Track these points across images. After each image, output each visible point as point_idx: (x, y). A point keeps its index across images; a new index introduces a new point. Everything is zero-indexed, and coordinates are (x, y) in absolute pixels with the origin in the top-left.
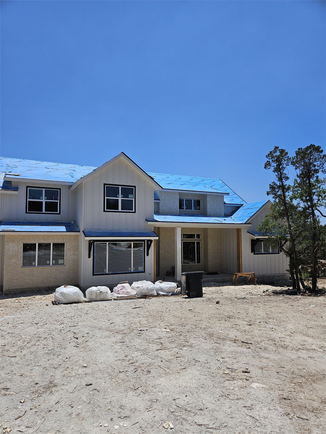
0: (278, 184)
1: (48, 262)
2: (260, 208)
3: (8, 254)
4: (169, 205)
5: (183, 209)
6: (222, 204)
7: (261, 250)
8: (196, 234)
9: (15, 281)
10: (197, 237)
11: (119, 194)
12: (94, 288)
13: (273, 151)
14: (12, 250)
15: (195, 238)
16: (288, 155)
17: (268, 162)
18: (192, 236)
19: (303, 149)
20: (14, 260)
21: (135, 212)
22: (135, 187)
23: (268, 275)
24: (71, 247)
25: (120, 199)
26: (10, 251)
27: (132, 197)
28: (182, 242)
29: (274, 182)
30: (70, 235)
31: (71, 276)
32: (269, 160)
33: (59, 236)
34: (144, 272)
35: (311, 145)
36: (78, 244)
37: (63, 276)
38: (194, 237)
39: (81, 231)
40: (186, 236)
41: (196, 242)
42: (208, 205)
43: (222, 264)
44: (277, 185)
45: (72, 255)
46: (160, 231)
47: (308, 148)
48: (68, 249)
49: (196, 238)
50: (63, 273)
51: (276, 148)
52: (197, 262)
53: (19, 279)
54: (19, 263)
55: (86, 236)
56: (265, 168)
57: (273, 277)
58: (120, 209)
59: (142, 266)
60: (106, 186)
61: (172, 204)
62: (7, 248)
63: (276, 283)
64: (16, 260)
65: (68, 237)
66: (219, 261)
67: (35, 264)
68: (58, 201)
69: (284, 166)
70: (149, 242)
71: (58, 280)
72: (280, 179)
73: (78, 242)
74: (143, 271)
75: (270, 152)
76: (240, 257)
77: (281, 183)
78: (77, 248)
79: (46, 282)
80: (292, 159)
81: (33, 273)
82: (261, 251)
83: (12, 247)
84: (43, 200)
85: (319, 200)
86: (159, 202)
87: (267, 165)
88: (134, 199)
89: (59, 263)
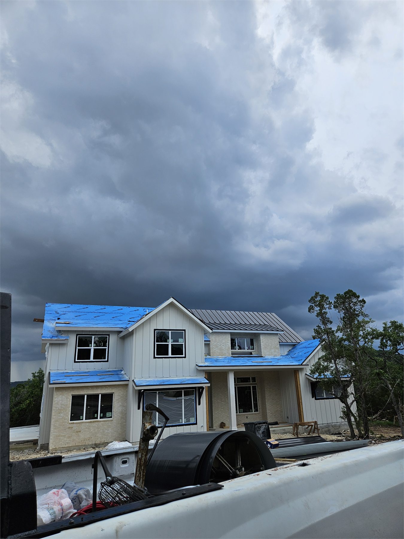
0: (323, 328)
1: (96, 415)
2: (316, 346)
3: (56, 408)
4: (220, 346)
5: (236, 349)
6: (277, 342)
7: (323, 394)
8: (252, 378)
9: (62, 438)
10: (253, 380)
11: (169, 339)
13: (314, 296)
15: (250, 382)
16: (329, 300)
17: (311, 307)
18: (246, 380)
19: (342, 295)
20: (63, 415)
21: (185, 357)
22: (185, 330)
23: (333, 424)
24: (120, 398)
25: (170, 344)
26: (58, 405)
27: (182, 341)
28: (237, 387)
29: (318, 325)
30: (119, 385)
31: (119, 431)
32: (312, 304)
33: (107, 386)
34: (196, 424)
35: (349, 290)
36: (127, 394)
37: (110, 430)
38: (249, 380)
39: (131, 379)
40: (240, 380)
41: (251, 386)
42: (262, 344)
43: (282, 411)
44: (321, 329)
45: (120, 407)
47: (346, 293)
48: (116, 400)
49: (252, 382)
50: (111, 428)
51: (317, 294)
52: (255, 411)
53: (66, 436)
54: (67, 417)
55: (136, 385)
56: (309, 311)
57: (339, 427)
58: (170, 355)
59: (194, 417)
60: (156, 331)
61: (223, 344)
62: (56, 402)
63: (344, 433)
65: (117, 387)
66: (278, 408)
67: (83, 418)
68: (107, 348)
69: (327, 310)
70: (201, 389)
71: (105, 436)
72: (324, 323)
73: (127, 391)
74: (195, 422)
75: (312, 297)
76: (301, 404)
77: (325, 327)
78: (125, 399)
79: (92, 438)
81: (81, 428)
82: (323, 396)
83: (61, 400)
84: (91, 347)
85: (366, 342)
86: (210, 344)
87: (311, 309)
88: (184, 343)
89: (107, 416)
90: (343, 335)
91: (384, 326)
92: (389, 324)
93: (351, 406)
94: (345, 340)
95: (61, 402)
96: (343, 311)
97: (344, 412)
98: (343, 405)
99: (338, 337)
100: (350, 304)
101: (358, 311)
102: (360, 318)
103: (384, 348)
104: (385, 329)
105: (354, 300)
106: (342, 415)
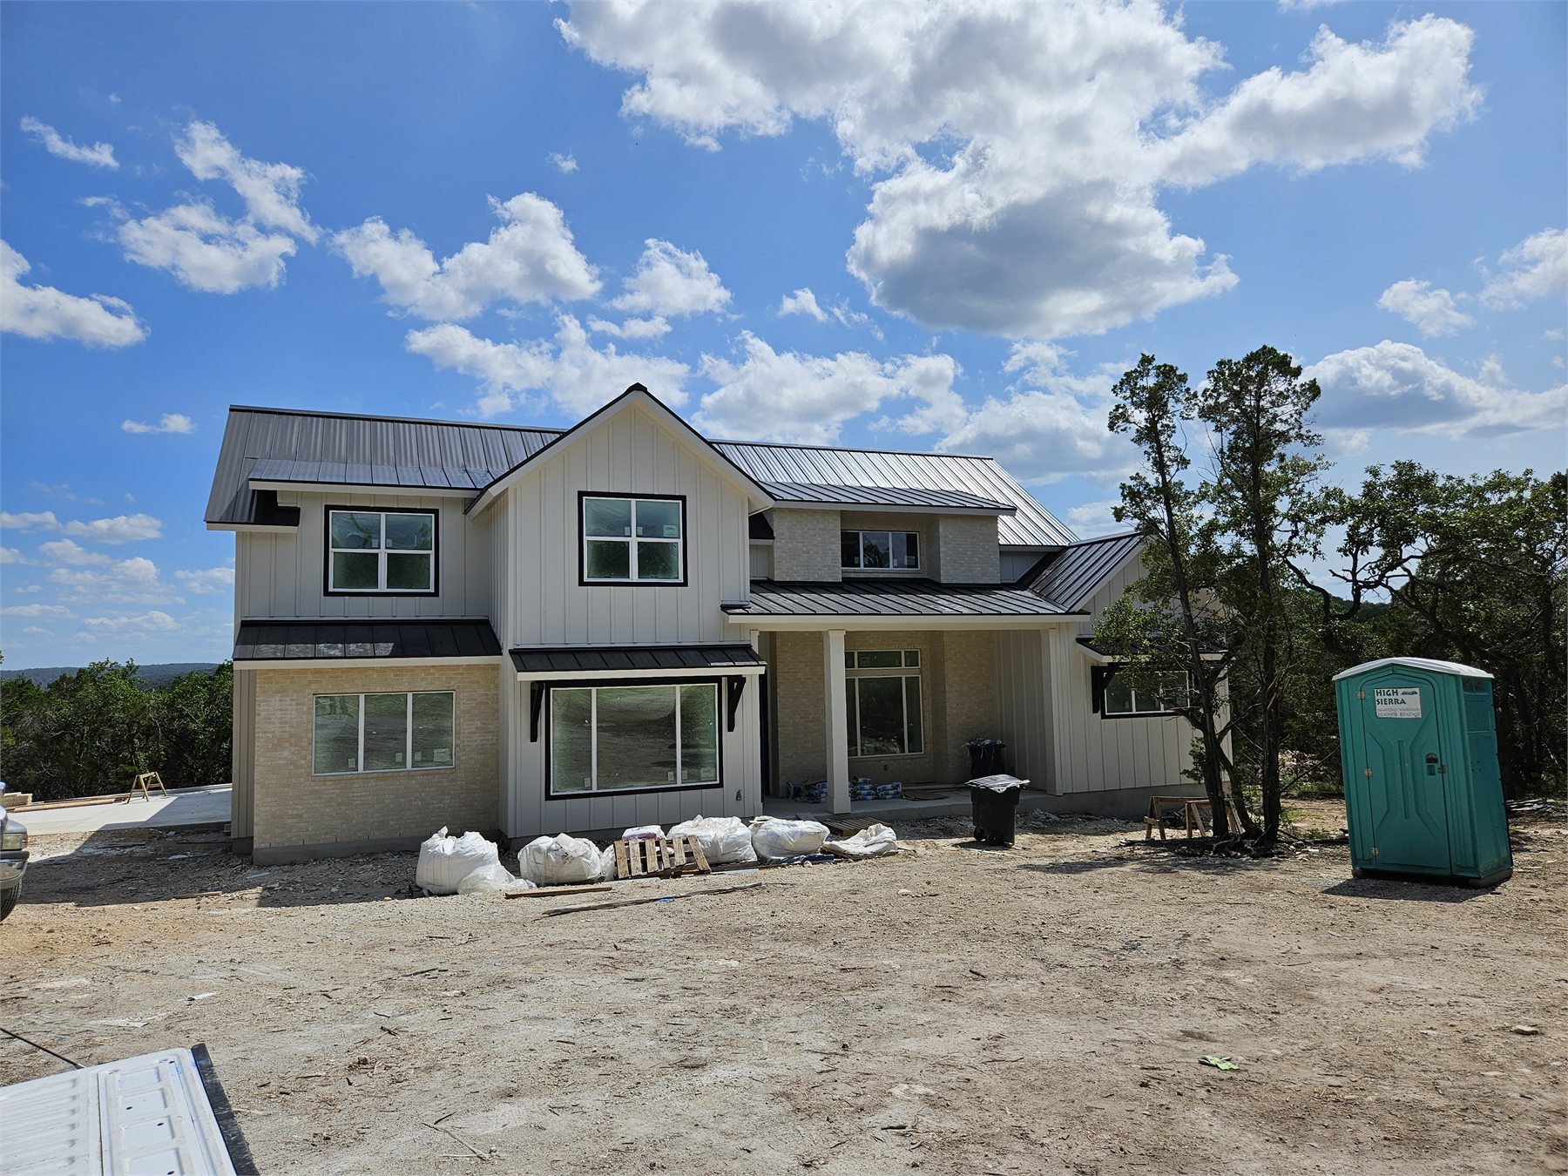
0: (1153, 483)
1: (399, 757)
3: (265, 732)
4: (807, 555)
5: (859, 566)
6: (991, 544)
7: (1127, 704)
8: (905, 652)
9: (290, 821)
10: (909, 660)
11: (630, 526)
12: (544, 842)
13: (1136, 371)
14: (281, 718)
15: (900, 666)
16: (1187, 385)
17: (1120, 410)
18: (887, 659)
19: (1235, 364)
20: (286, 754)
21: (685, 584)
22: (683, 498)
24: (474, 705)
25: (634, 543)
26: (273, 723)
27: (675, 532)
28: (856, 678)
29: (1137, 474)
30: (470, 667)
31: (475, 804)
32: (1122, 402)
33: (432, 671)
34: (721, 785)
35: (1265, 347)
36: (497, 695)
37: (448, 802)
38: (897, 660)
39: (505, 651)
40: (863, 658)
41: (904, 677)
42: (942, 549)
44: (1147, 485)
45: (476, 733)
46: (778, 645)
47: (1251, 359)
48: (465, 712)
49: (906, 666)
50: (449, 794)
51: (1146, 360)
52: (911, 749)
53: (305, 816)
54: (303, 762)
55: (522, 668)
56: (1111, 427)
58: (634, 575)
59: (714, 766)
60: (585, 498)
61: (816, 549)
62: (263, 714)
64: (293, 754)
65: (462, 674)
67: (357, 765)
68: (432, 553)
69: (1176, 421)
70: (736, 684)
71: (432, 817)
72: (1161, 466)
73: (497, 687)
74: (717, 782)
75: (1127, 375)
77: (1160, 480)
78: (493, 710)
79: (391, 823)
80: (1202, 399)
81: (351, 795)
82: (1127, 707)
83: (281, 710)
84: (379, 548)
85: (1295, 533)
86: (772, 546)
87: (1117, 418)
88: (681, 540)
89: (435, 759)
90: (1216, 514)
91: (1369, 478)
92: (1388, 474)
93: (1221, 739)
94: (1224, 529)
95: (279, 714)
96: (1233, 428)
97: (1198, 757)
98: (1200, 734)
99: (1201, 518)
100: (1259, 398)
101: (1286, 421)
102: (1291, 450)
103: (1357, 552)
104: (1370, 489)
105: (1280, 385)
106: (1191, 767)
